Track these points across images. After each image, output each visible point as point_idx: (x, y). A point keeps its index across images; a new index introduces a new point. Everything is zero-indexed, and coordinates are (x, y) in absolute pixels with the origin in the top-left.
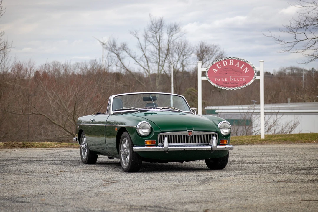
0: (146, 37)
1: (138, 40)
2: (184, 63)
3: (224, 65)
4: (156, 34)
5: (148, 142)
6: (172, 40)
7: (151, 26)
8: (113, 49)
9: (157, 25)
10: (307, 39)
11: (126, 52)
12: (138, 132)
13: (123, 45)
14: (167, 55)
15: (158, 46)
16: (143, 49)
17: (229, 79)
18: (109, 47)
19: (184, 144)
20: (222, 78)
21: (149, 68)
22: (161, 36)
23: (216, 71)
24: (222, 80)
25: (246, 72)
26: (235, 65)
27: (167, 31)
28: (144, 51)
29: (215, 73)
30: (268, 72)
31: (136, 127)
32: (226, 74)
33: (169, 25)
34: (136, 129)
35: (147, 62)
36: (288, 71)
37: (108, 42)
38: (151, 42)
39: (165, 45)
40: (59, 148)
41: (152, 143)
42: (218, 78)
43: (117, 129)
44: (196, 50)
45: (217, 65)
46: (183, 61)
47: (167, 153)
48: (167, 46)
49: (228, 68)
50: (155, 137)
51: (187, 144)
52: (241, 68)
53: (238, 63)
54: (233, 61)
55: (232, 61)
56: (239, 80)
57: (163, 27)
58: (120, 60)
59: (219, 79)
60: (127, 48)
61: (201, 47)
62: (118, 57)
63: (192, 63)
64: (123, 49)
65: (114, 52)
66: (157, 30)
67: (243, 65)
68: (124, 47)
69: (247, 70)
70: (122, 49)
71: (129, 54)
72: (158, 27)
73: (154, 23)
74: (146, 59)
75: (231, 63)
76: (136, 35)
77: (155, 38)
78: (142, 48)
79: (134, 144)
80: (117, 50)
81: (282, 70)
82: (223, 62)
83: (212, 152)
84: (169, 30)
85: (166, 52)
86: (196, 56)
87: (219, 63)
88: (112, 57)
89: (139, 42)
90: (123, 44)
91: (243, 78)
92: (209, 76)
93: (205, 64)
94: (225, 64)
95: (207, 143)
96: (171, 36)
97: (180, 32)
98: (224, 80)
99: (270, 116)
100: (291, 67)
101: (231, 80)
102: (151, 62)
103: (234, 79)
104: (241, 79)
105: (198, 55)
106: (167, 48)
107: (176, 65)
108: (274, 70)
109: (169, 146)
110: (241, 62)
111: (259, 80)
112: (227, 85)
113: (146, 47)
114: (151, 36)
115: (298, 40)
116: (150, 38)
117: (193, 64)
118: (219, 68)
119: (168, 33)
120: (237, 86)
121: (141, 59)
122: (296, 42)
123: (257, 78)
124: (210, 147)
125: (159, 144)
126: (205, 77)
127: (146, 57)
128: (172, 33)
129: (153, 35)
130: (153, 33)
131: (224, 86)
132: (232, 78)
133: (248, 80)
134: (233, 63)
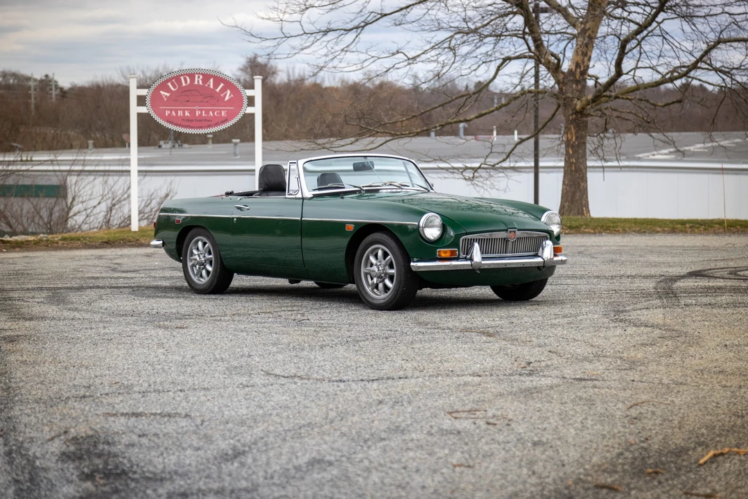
3: (184, 84)
5: (444, 252)
10: (305, 33)
12: (422, 234)
17: (193, 112)
19: (500, 255)
20: (180, 110)
23: (166, 96)
24: (180, 113)
25: (227, 98)
26: (206, 85)
29: (165, 99)
31: (418, 223)
32: (188, 101)
34: (419, 228)
41: (451, 255)
42: (171, 110)
43: (350, 228)
45: (169, 84)
47: (479, 272)
49: (192, 90)
50: (455, 244)
51: (504, 255)
52: (218, 90)
53: (212, 80)
54: (201, 77)
55: (199, 77)
56: (213, 114)
59: (173, 112)
67: (222, 85)
69: (230, 95)
75: (198, 80)
79: (411, 256)
82: (182, 78)
91: (221, 110)
92: (153, 106)
94: (186, 82)
95: (534, 253)
98: (184, 113)
101: (198, 113)
103: (204, 112)
104: (217, 113)
110: (218, 79)
111: (253, 115)
112: (188, 123)
115: (287, 35)
118: (173, 89)
120: (209, 126)
123: (249, 110)
124: (539, 260)
125: (462, 256)
126: (145, 107)
131: (182, 126)
132: (199, 110)
133: (231, 115)
134: (202, 80)
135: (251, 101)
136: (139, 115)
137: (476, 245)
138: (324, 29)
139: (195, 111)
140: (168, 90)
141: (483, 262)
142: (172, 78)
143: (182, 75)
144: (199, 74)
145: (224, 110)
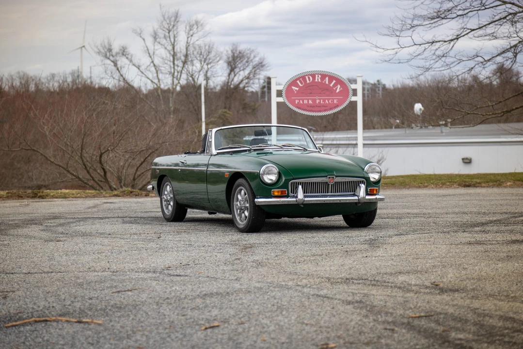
0: (155, 37)
1: (143, 41)
2: (209, 74)
3: (308, 82)
4: (169, 33)
5: (276, 192)
6: (192, 42)
7: (162, 22)
8: (108, 54)
9: (170, 21)
10: (415, 44)
11: (127, 58)
12: (262, 179)
13: (121, 48)
14: (185, 63)
15: (173, 50)
16: (151, 53)
17: (314, 101)
18: (102, 51)
19: (322, 194)
20: (306, 99)
21: (159, 81)
22: (176, 36)
23: (296, 90)
24: (306, 102)
25: (338, 91)
26: (323, 82)
27: (184, 29)
28: (152, 57)
29: (296, 92)
31: (260, 171)
32: (311, 93)
33: (188, 20)
34: (260, 174)
35: (157, 73)
37: (101, 44)
38: (162, 45)
39: (182, 48)
40: (84, 198)
41: (282, 194)
42: (299, 100)
44: (226, 55)
45: (298, 82)
46: (207, 72)
47: (302, 206)
48: (185, 50)
49: (314, 84)
50: (285, 186)
51: (327, 194)
52: (331, 85)
53: (327, 78)
54: (320, 76)
55: (318, 76)
56: (328, 101)
57: (179, 24)
58: (118, 69)
59: (301, 101)
60: (128, 53)
61: (232, 51)
62: (115, 66)
63: (220, 74)
64: (123, 55)
65: (109, 59)
66: (171, 27)
67: (334, 81)
68: (124, 52)
69: (340, 88)
70: (121, 55)
71: (131, 61)
72: (172, 23)
73: (166, 16)
74: (156, 69)
75: (318, 79)
76: (140, 34)
77: (168, 39)
78: (149, 54)
79: (256, 194)
80: (113, 56)
82: (307, 77)
83: (360, 205)
84: (188, 28)
85: (183, 58)
86: (225, 65)
87: (301, 79)
88: (107, 66)
89: (145, 44)
90: (123, 47)
91: (333, 99)
92: (287, 97)
93: (238, 75)
94: (309, 80)
95: (352, 193)
96: (190, 36)
98: (308, 102)
99: (345, 149)
101: (318, 101)
102: (162, 73)
103: (322, 101)
104: (331, 101)
105: (229, 63)
106: (185, 53)
107: (197, 76)
109: (305, 197)
110: (332, 78)
111: (356, 102)
112: (311, 109)
113: (155, 51)
114: (163, 36)
115: (402, 46)
116: (160, 38)
117: (221, 76)
118: (300, 85)
119: (186, 32)
120: (325, 110)
121: (148, 69)
122: (400, 49)
123: (353, 99)
124: (356, 198)
125: (291, 194)
126: (282, 98)
127: (154, 65)
128: (191, 32)
129: (165, 35)
130: (165, 31)
131: (307, 111)
132: (318, 99)
133: (341, 102)
134: (320, 78)
135: (355, 92)
136: (278, 104)
137: (300, 187)
138: (431, 41)
139: (316, 99)
140: (297, 86)
141: (306, 199)
142: (300, 77)
143: (307, 75)
144: (319, 74)
145: (336, 99)
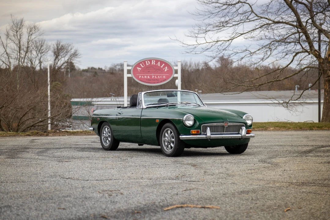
0: (8, 35)
2: (41, 60)
4: (17, 33)
6: (31, 39)
7: (13, 26)
9: (17, 25)
14: (27, 52)
15: (19, 44)
16: (5, 46)
17: (151, 76)
20: (146, 75)
21: (10, 64)
22: (21, 35)
23: (140, 70)
25: (166, 70)
26: (157, 65)
27: (27, 30)
28: (6, 48)
30: (100, 68)
32: (149, 72)
33: (29, 25)
35: (9, 58)
36: (118, 67)
38: (12, 40)
39: (24, 43)
44: (53, 48)
45: (141, 64)
46: (40, 58)
48: (27, 44)
49: (151, 66)
52: (162, 67)
53: (159, 63)
55: (154, 61)
57: (23, 27)
59: (143, 77)
61: (57, 45)
63: (49, 60)
66: (18, 29)
67: (163, 64)
72: (19, 27)
73: (15, 22)
74: (8, 56)
75: (153, 63)
77: (16, 37)
78: (4, 46)
81: (113, 66)
82: (146, 62)
84: (29, 30)
85: (25, 49)
86: (53, 54)
87: (143, 63)
89: (1, 40)
91: (163, 76)
92: (134, 74)
93: (60, 60)
94: (148, 63)
96: (30, 34)
97: (39, 32)
98: (147, 77)
100: (121, 64)
101: (153, 77)
102: (11, 58)
103: (156, 77)
104: (161, 77)
105: (55, 53)
106: (27, 46)
107: (34, 61)
108: (106, 67)
113: (8, 44)
114: (13, 35)
116: (11, 36)
117: (50, 61)
118: (142, 66)
119: (27, 33)
121: (2, 56)
127: (7, 53)
128: (31, 33)
129: (14, 34)
130: (14, 32)
